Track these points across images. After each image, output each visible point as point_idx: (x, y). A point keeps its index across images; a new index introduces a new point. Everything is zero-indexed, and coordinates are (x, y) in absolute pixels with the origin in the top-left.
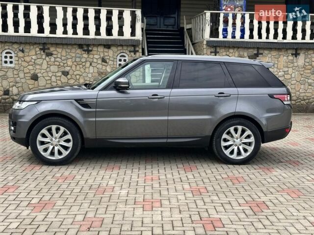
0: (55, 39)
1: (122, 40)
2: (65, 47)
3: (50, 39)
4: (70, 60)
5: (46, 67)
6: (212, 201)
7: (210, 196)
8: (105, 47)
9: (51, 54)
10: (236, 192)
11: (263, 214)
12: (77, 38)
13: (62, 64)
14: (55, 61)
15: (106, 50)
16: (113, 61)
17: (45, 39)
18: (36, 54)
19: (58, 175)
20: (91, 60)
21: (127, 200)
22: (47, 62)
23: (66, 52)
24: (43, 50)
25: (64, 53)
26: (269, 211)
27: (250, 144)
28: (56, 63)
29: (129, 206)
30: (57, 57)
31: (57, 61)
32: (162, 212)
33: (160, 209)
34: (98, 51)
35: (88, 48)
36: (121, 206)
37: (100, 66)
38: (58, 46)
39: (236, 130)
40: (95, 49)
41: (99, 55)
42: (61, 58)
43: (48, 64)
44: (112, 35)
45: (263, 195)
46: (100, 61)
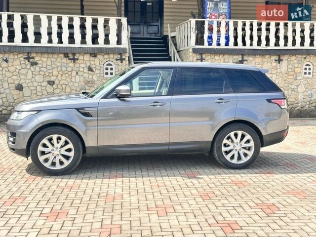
0: (40, 48)
1: (108, 48)
2: (50, 56)
3: (34, 48)
4: (56, 69)
5: (31, 77)
6: (223, 204)
7: (219, 200)
8: (91, 56)
9: (36, 64)
10: (244, 195)
11: (276, 215)
12: (62, 47)
13: (47, 74)
14: (40, 71)
15: (92, 59)
16: (100, 70)
17: (30, 49)
18: (21, 64)
19: (63, 185)
20: (77, 69)
21: (139, 206)
22: (32, 72)
23: (52, 61)
24: (28, 59)
25: (49, 63)
26: (280, 212)
27: (249, 149)
28: (41, 73)
29: (143, 212)
30: (42, 67)
31: (42, 71)
32: (177, 217)
33: (174, 214)
34: (84, 60)
35: (74, 57)
36: (135, 213)
37: (86, 75)
38: (43, 56)
39: (236, 135)
40: (81, 57)
41: (86, 64)
42: (46, 68)
43: (33, 74)
44: (98, 44)
45: (270, 197)
46: (86, 70)
